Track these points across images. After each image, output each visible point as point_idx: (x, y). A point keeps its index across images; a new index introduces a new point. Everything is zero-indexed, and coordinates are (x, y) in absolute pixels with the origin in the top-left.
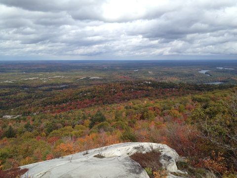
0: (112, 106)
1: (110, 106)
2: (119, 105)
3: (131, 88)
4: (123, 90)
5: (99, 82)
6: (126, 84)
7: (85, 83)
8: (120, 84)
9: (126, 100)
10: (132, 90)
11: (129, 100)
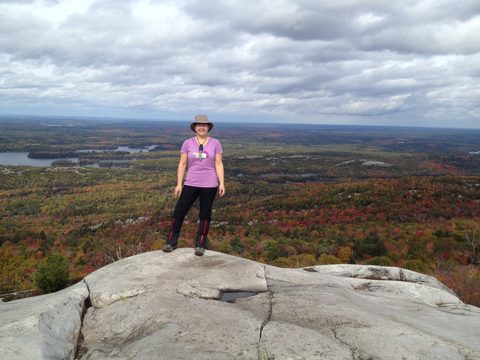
0: (407, 228)
1: (402, 226)
2: (423, 226)
3: (456, 192)
4: (437, 196)
5: (383, 173)
6: (445, 181)
7: (351, 173)
8: (432, 182)
9: (442, 219)
10: (460, 196)
11: (449, 218)
